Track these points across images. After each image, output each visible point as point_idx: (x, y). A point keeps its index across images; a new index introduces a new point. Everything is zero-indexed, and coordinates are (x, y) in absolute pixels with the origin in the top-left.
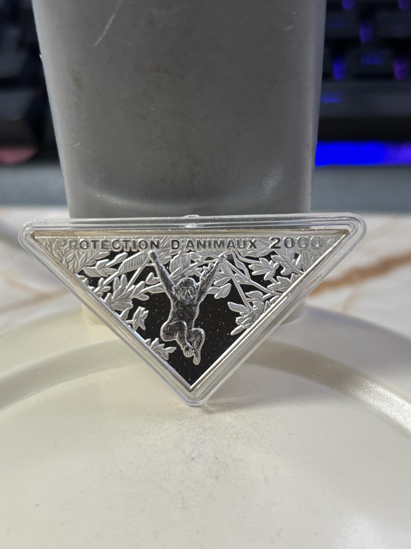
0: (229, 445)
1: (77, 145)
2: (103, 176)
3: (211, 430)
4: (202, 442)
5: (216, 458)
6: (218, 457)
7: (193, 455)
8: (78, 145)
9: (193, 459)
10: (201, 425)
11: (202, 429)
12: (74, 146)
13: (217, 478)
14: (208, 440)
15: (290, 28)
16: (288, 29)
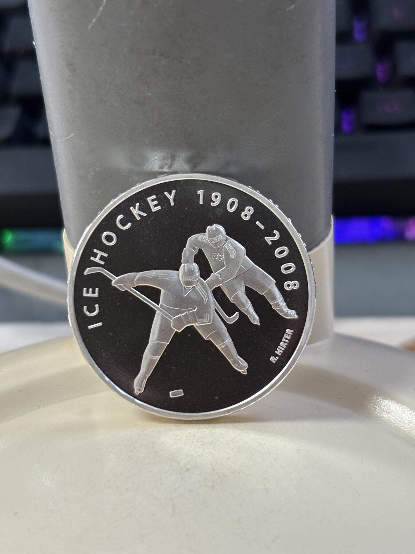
0: (229, 458)
1: (70, 136)
2: (98, 169)
3: (211, 444)
4: (200, 456)
5: (214, 469)
6: (215, 468)
7: (188, 467)
8: (72, 136)
9: (188, 470)
10: (200, 440)
11: (201, 443)
12: (68, 138)
13: (213, 487)
14: (206, 453)
15: (293, 7)
16: (290, 8)
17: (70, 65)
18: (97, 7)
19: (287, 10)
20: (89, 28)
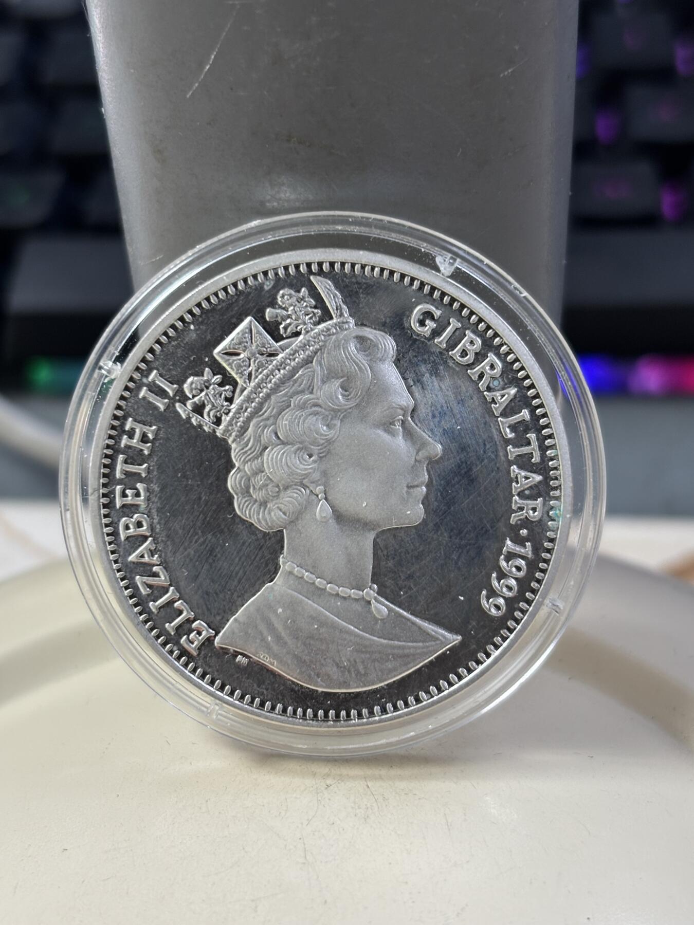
8: (160, 259)
15: (510, 71)
16: (506, 73)
17: (158, 152)
18: (201, 65)
19: (502, 75)
20: (188, 96)
